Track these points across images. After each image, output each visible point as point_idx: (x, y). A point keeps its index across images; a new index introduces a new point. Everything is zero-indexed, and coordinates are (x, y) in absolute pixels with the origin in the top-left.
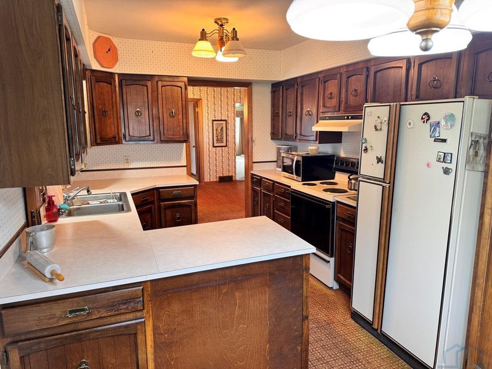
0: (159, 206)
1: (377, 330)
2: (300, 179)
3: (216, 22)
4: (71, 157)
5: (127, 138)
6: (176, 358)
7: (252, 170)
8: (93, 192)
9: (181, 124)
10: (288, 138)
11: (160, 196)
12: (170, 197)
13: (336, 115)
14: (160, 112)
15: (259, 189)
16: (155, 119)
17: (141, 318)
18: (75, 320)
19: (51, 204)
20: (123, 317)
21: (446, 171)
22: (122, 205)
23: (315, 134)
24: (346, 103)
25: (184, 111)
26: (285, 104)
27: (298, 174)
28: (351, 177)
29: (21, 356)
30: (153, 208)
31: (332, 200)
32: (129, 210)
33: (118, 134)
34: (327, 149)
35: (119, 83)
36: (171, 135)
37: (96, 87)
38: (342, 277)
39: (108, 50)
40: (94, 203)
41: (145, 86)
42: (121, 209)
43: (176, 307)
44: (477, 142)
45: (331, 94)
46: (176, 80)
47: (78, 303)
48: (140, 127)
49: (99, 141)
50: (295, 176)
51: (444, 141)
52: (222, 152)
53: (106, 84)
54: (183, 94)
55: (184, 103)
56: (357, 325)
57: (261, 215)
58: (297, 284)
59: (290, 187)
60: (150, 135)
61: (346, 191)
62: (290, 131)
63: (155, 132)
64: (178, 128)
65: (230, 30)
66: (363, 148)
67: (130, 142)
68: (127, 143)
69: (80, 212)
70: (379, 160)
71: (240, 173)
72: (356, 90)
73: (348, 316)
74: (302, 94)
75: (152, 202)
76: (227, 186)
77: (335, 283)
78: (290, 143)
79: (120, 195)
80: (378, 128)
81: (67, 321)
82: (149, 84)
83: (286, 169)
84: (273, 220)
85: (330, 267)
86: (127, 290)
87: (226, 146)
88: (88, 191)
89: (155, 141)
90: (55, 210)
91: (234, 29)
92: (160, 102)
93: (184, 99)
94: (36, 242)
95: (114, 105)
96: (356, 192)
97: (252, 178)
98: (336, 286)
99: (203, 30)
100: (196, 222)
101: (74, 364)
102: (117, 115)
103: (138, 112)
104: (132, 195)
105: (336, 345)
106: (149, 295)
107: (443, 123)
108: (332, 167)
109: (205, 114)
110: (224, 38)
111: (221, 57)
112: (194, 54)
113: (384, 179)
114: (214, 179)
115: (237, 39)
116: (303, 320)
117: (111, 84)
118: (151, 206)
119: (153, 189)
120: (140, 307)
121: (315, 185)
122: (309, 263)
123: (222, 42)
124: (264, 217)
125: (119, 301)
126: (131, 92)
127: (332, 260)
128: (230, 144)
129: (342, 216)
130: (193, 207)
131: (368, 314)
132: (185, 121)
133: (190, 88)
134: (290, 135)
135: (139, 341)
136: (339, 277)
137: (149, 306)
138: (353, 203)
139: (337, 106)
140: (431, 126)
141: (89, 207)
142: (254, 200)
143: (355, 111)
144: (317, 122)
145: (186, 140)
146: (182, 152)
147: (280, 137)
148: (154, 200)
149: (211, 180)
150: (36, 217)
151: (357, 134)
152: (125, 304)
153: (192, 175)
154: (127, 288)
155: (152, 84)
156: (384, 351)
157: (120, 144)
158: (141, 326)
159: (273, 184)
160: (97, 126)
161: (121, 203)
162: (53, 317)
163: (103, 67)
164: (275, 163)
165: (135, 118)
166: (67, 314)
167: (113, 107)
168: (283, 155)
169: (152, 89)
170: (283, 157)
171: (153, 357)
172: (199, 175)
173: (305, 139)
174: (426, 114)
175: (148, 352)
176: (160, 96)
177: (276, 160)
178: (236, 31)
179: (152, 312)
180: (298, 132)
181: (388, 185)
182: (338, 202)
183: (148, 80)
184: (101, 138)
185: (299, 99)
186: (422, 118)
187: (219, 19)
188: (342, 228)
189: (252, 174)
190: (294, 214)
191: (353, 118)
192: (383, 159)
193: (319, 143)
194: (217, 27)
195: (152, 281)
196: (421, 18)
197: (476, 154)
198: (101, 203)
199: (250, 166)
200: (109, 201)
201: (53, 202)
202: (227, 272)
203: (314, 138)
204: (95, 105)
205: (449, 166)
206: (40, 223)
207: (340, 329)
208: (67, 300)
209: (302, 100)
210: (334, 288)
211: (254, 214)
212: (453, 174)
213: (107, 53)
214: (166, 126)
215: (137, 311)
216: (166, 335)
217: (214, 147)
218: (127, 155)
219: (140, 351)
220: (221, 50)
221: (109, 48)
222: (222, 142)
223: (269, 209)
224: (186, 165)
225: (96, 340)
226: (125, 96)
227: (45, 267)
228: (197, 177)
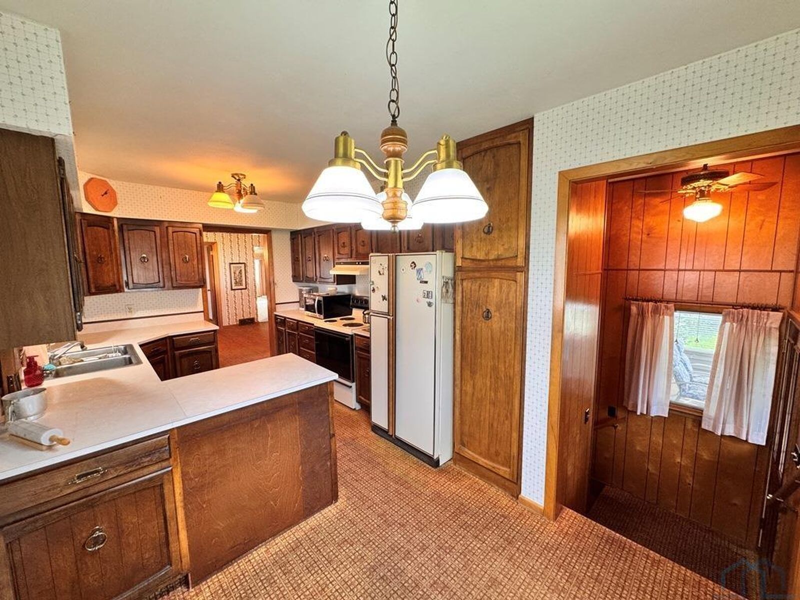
0: (174, 356)
1: (392, 435)
2: (322, 317)
3: (233, 177)
4: (76, 312)
5: (131, 286)
6: (209, 500)
7: (275, 311)
8: (89, 347)
9: (196, 269)
10: (309, 280)
11: (173, 344)
12: (187, 345)
13: (349, 261)
14: (171, 257)
15: (284, 329)
16: (165, 264)
17: (168, 467)
18: (85, 485)
19: (32, 365)
20: (146, 471)
21: (430, 304)
22: (130, 358)
23: (333, 276)
24: (357, 251)
25: (199, 256)
26: (304, 250)
27: (320, 312)
28: (365, 313)
29: (8, 542)
30: (166, 358)
31: (350, 333)
32: (139, 362)
33: (119, 281)
34: (344, 289)
35: (118, 227)
36: (185, 281)
37: (89, 232)
38: (363, 398)
39: (104, 192)
40: (88, 360)
41: (152, 231)
42: (129, 362)
43: (207, 449)
44: (447, 283)
45: (344, 243)
46: (189, 226)
47: (88, 466)
48: (147, 274)
49: (93, 290)
50: (317, 315)
51: (426, 282)
52: (242, 294)
53: (102, 229)
54: (198, 240)
55: (199, 248)
56: (377, 435)
57: (287, 353)
58: (324, 408)
59: (313, 325)
60: (159, 282)
61: (362, 325)
62: (310, 274)
63: (166, 278)
64: (193, 274)
65: (248, 185)
66: (372, 289)
67: (134, 290)
68: (129, 291)
69: (71, 371)
70: (384, 298)
71: (263, 315)
72: (363, 241)
73: (370, 430)
74: (319, 242)
75: (165, 352)
76: (249, 328)
77: (357, 404)
78: (311, 284)
79: (125, 348)
80: (381, 273)
81: (75, 488)
82: (157, 229)
83: (309, 308)
84: (299, 355)
85: (352, 392)
86: (150, 441)
87: (246, 289)
88: (82, 347)
89: (166, 288)
90: (38, 372)
91: (252, 185)
92: (171, 247)
93: (199, 245)
94: (19, 411)
95: (112, 250)
96: (368, 325)
97: (276, 319)
98: (358, 407)
99: (220, 183)
100: (217, 367)
101: (84, 535)
102: (117, 261)
103: (144, 257)
104: (141, 346)
105: (360, 456)
106: (176, 442)
107: (424, 269)
108: (349, 304)
109: (221, 258)
110: (242, 191)
111: (239, 208)
112: (211, 204)
113: (388, 313)
114: (234, 322)
115: (256, 194)
116: (331, 438)
117: (108, 228)
118: (164, 357)
119: (165, 338)
120: (166, 455)
121: (336, 321)
122: (333, 390)
123: (240, 195)
124: (291, 354)
125: (140, 454)
126: (134, 238)
127: (354, 385)
128: (249, 287)
129: (360, 346)
130: (213, 353)
131: (384, 425)
132: (200, 266)
133: (204, 234)
134: (310, 278)
135: (166, 491)
136: (360, 398)
137: (176, 453)
138: (367, 334)
139: (350, 254)
140: (418, 271)
141: (82, 365)
142: (279, 339)
143: (364, 258)
144: (334, 267)
145: (202, 285)
146: (198, 297)
147: (302, 279)
148: (167, 349)
149: (231, 324)
150: (14, 383)
151: (366, 276)
152: (149, 455)
153: (210, 321)
154: (150, 440)
155: (160, 229)
156: (399, 451)
157: (121, 292)
158: (168, 475)
159: (297, 323)
160: (91, 274)
161: (127, 356)
162: (54, 486)
163: (97, 210)
164: (298, 304)
165: (140, 264)
166: (74, 480)
167: (112, 253)
168: (305, 296)
169: (161, 235)
170: (305, 298)
171: (182, 504)
172: (217, 319)
173: (324, 281)
174: (413, 263)
175: (177, 500)
176: (171, 242)
177: (298, 300)
178: (254, 187)
179: (180, 459)
180: (318, 275)
181: (391, 318)
182: (355, 334)
183: (155, 226)
184: (96, 288)
185: (317, 246)
186: (411, 266)
187: (236, 174)
188: (361, 356)
189: (276, 315)
190: (319, 349)
191: (363, 263)
192: (387, 297)
193: (337, 284)
194: (234, 181)
195: (178, 428)
196: (389, 213)
197: (447, 291)
198: (100, 358)
199: (273, 308)
200: (110, 355)
201: (36, 363)
202: (258, 407)
203: (332, 280)
204: (87, 251)
205: (431, 301)
206: (19, 389)
207: (363, 442)
208: (75, 465)
209: (319, 248)
210: (357, 409)
211: (280, 352)
212: (434, 306)
213: (103, 195)
214: (178, 272)
215: (162, 461)
216: (196, 479)
217: (232, 289)
218: (129, 303)
219: (167, 502)
220: (239, 203)
221: (105, 191)
222: (241, 285)
223: (295, 347)
224: (202, 310)
225: (113, 502)
226: (126, 242)
227: (39, 436)
228: (214, 322)
